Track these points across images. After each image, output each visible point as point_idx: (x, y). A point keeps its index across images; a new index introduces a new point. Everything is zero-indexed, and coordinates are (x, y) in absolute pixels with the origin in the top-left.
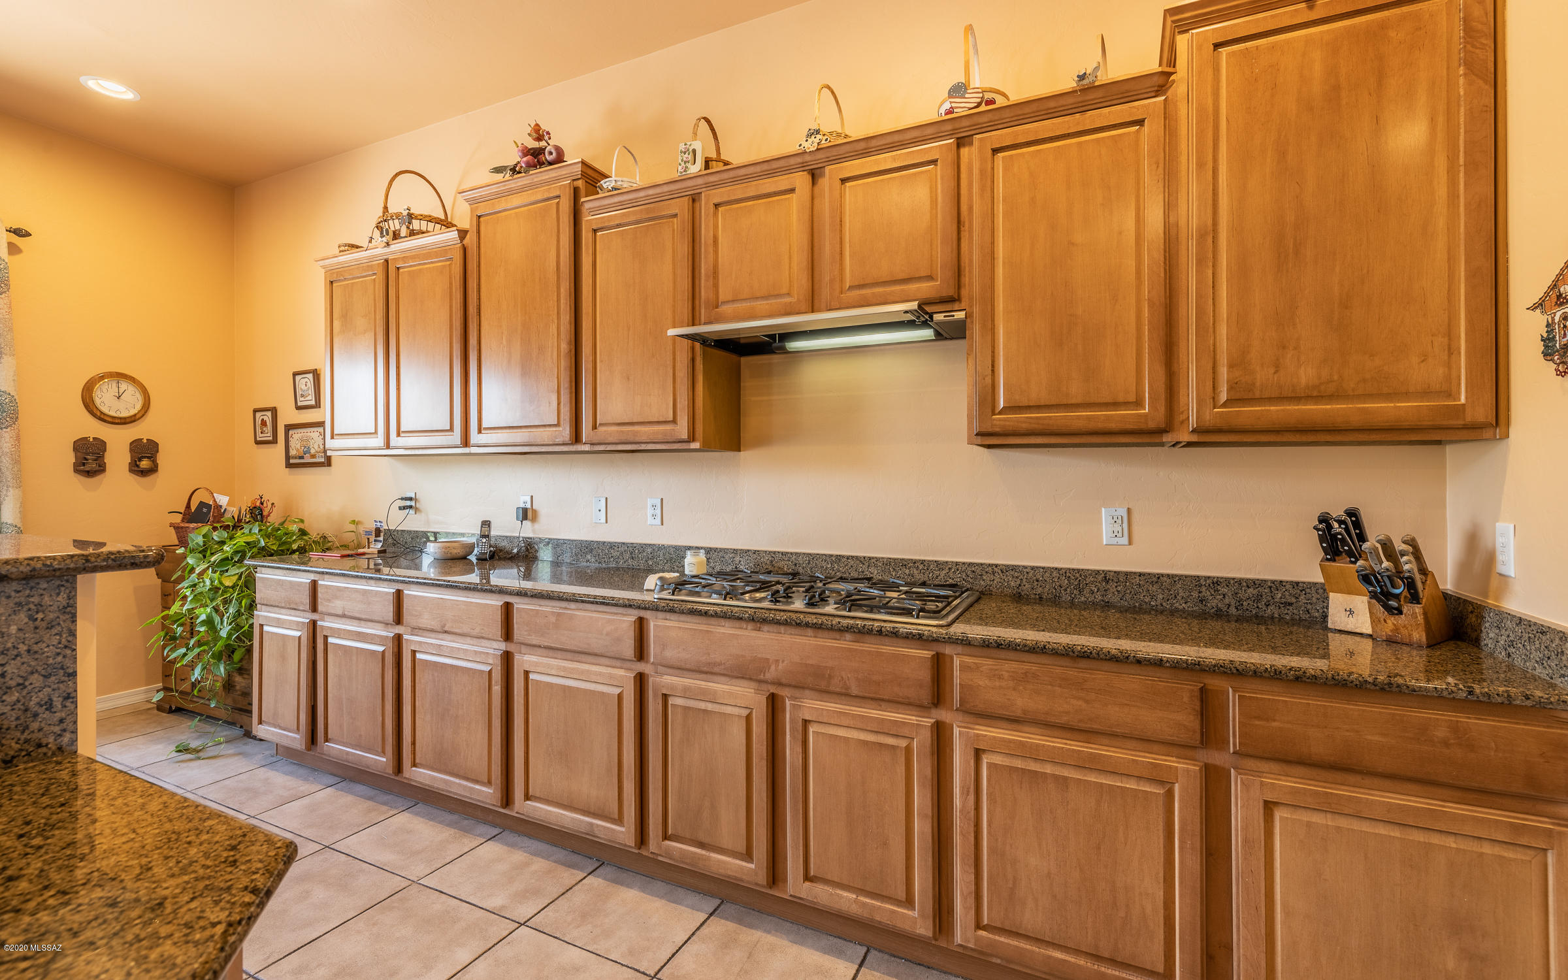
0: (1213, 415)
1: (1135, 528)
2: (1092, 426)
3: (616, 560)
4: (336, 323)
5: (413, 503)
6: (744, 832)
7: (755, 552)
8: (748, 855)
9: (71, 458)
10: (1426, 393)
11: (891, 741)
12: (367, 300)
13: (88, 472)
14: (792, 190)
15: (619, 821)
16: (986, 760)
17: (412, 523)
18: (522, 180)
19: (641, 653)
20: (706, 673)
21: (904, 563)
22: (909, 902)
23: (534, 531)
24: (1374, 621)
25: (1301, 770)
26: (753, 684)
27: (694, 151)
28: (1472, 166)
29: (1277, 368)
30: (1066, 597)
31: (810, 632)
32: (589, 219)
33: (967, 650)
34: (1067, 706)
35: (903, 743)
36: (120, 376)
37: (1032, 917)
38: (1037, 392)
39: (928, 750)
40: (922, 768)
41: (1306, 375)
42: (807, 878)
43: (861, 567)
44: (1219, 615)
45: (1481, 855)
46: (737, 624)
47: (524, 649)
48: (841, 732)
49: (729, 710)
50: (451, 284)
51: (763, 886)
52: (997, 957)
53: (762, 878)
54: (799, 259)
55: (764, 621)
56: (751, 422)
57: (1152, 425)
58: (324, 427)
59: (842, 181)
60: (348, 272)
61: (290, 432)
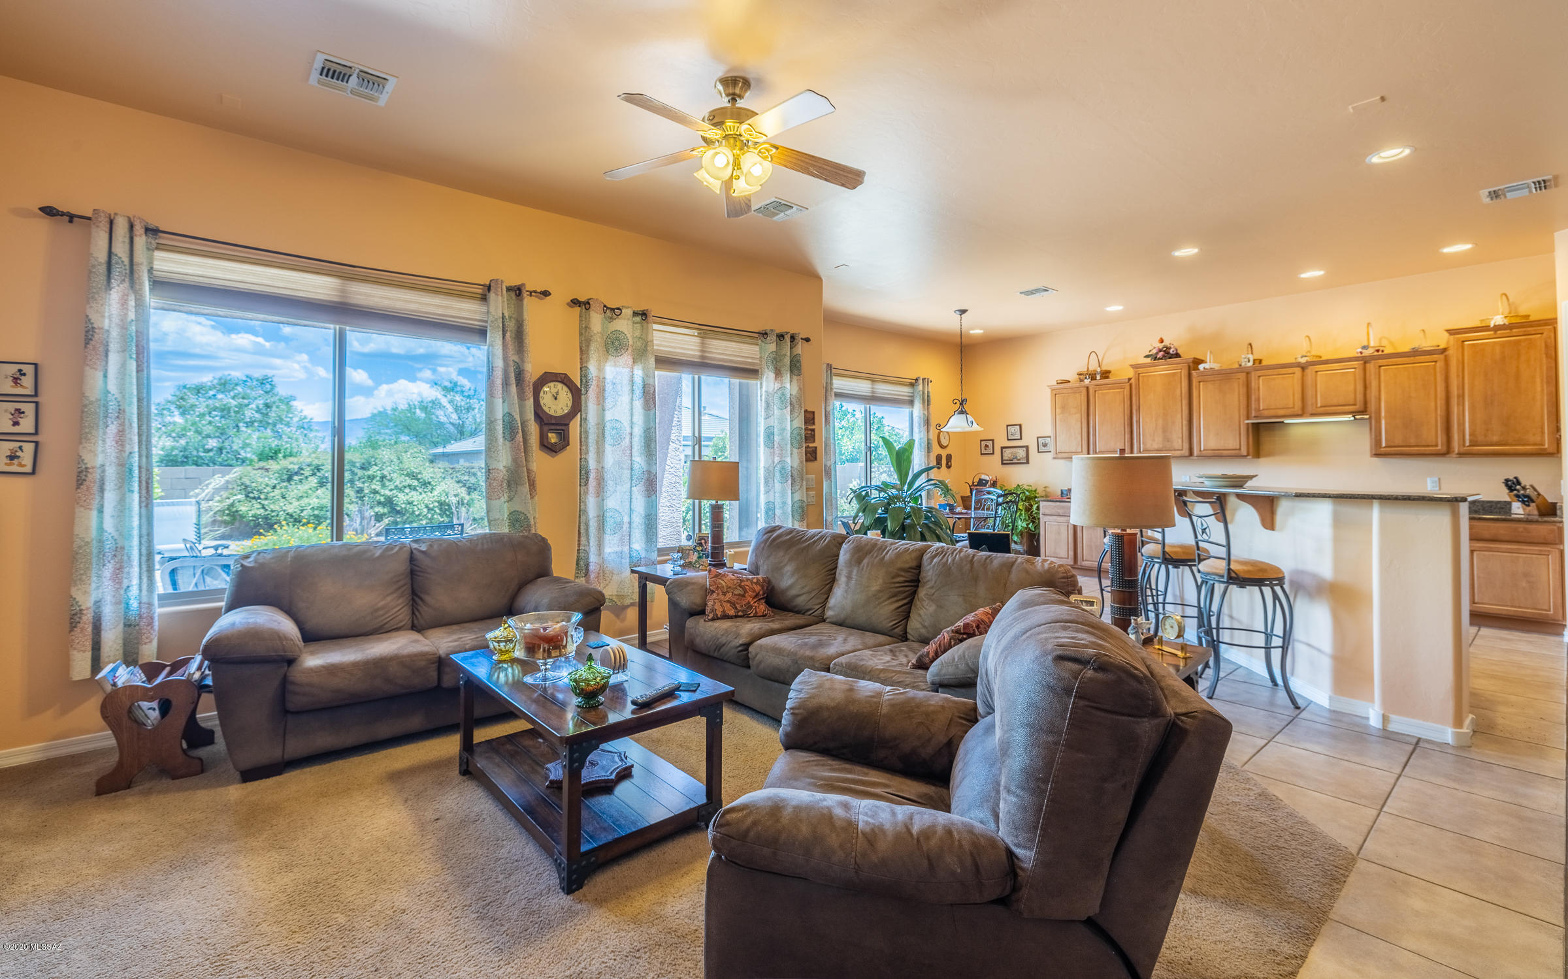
0: (1463, 450)
1: (1442, 485)
2: (1419, 452)
10: (1535, 444)
14: (1294, 374)
18: (1162, 362)
24: (1524, 509)
27: (1248, 358)
28: (1548, 383)
29: (1486, 436)
32: (1195, 378)
38: (1397, 442)
41: (1495, 439)
50: (1124, 398)
54: (1298, 396)
56: (1267, 449)
57: (1441, 452)
58: (1027, 447)
59: (1317, 372)
60: (1065, 391)
61: (1004, 450)
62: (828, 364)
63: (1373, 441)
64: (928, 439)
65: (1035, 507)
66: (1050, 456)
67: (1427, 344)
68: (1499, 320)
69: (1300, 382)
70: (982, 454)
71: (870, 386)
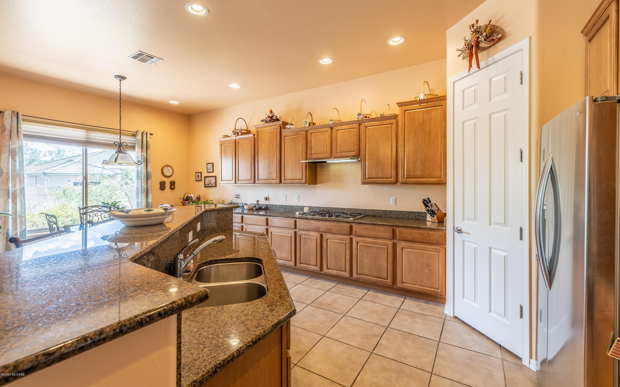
0: (404, 180)
1: (397, 202)
2: (383, 182)
3: (288, 209)
4: (222, 154)
5: (238, 196)
6: (316, 261)
7: (320, 207)
8: (316, 266)
9: (159, 186)
10: (437, 177)
11: (342, 241)
12: (231, 149)
13: (162, 189)
14: (327, 131)
15: (291, 261)
16: (359, 244)
17: (238, 201)
18: (268, 124)
19: (295, 227)
20: (308, 231)
21: (351, 209)
22: (345, 271)
23: (268, 203)
24: (432, 218)
25: (407, 242)
26: (318, 232)
27: (307, 121)
29: (414, 172)
30: (383, 216)
31: (328, 222)
32: (283, 134)
33: (356, 224)
34: (372, 233)
35: (345, 242)
36: (168, 166)
37: (366, 272)
38: (373, 175)
39: (349, 243)
40: (348, 246)
41: (419, 173)
42: (327, 269)
43: (343, 210)
44: (412, 219)
45: (431, 254)
46: (315, 221)
47: (271, 227)
48: (334, 240)
49: (313, 237)
50: (251, 146)
51: (319, 271)
52: (360, 279)
53: (319, 270)
54: (329, 146)
55: (320, 220)
56: (319, 178)
57: (393, 182)
58: (215, 177)
59: (337, 130)
60: (225, 142)
61: (206, 178)
62: (13, 111)
63: (362, 174)
64: (147, 172)
67: (388, 113)
68: (422, 97)
69: (330, 137)
70: (196, 181)
71: (84, 134)
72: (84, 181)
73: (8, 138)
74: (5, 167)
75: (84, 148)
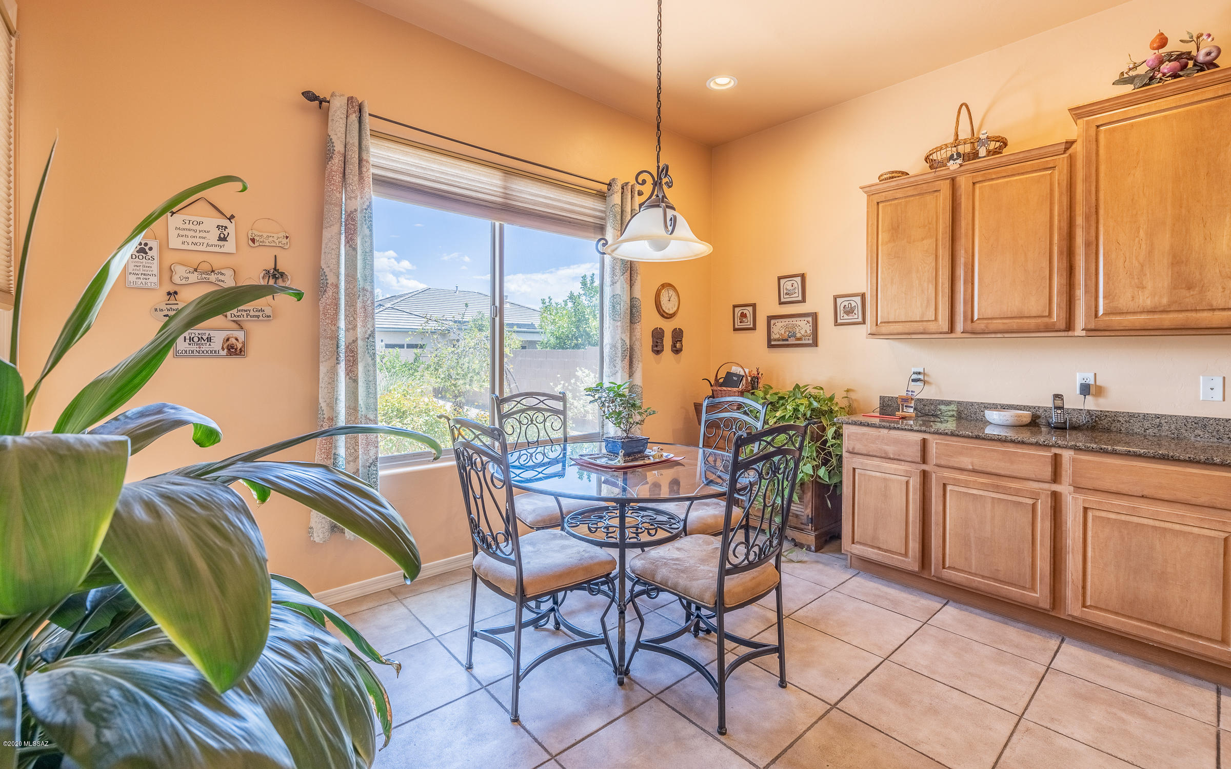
4: (882, 236)
5: (921, 377)
9: (652, 341)
13: (658, 352)
36: (670, 286)
58: (815, 316)
60: (899, 194)
61: (773, 322)
62: (350, 100)
64: (632, 299)
65: (830, 432)
66: (863, 330)
70: (735, 330)
71: (499, 182)
72: (497, 319)
73: (338, 178)
74: (332, 266)
75: (497, 224)
